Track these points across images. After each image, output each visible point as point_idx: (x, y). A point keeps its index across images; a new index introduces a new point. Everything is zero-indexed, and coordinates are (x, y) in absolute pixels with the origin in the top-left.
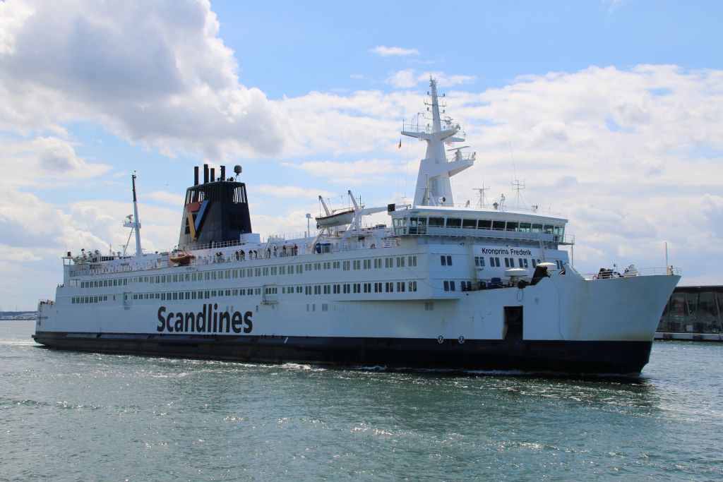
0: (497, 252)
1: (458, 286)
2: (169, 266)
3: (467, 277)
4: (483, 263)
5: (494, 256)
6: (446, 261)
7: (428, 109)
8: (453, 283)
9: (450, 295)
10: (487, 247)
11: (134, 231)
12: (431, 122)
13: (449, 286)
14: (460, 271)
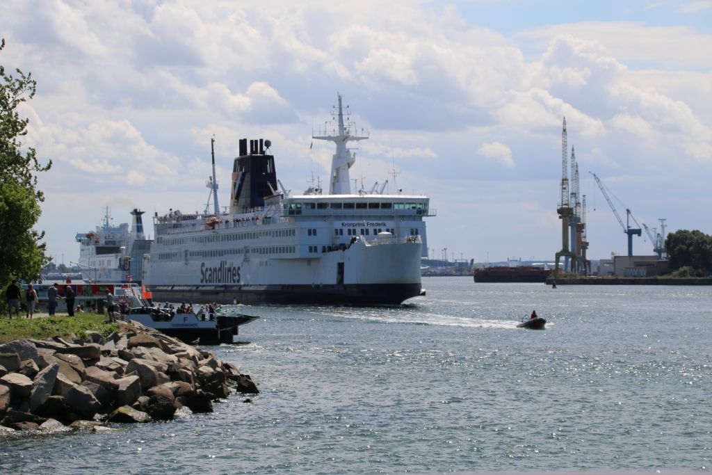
0: (353, 225)
1: (320, 249)
2: (207, 229)
3: (327, 243)
4: (341, 233)
5: (352, 228)
6: (312, 232)
7: (334, 118)
8: (316, 248)
9: (313, 255)
10: (346, 222)
11: (213, 191)
12: (337, 128)
13: (313, 249)
14: (323, 239)
